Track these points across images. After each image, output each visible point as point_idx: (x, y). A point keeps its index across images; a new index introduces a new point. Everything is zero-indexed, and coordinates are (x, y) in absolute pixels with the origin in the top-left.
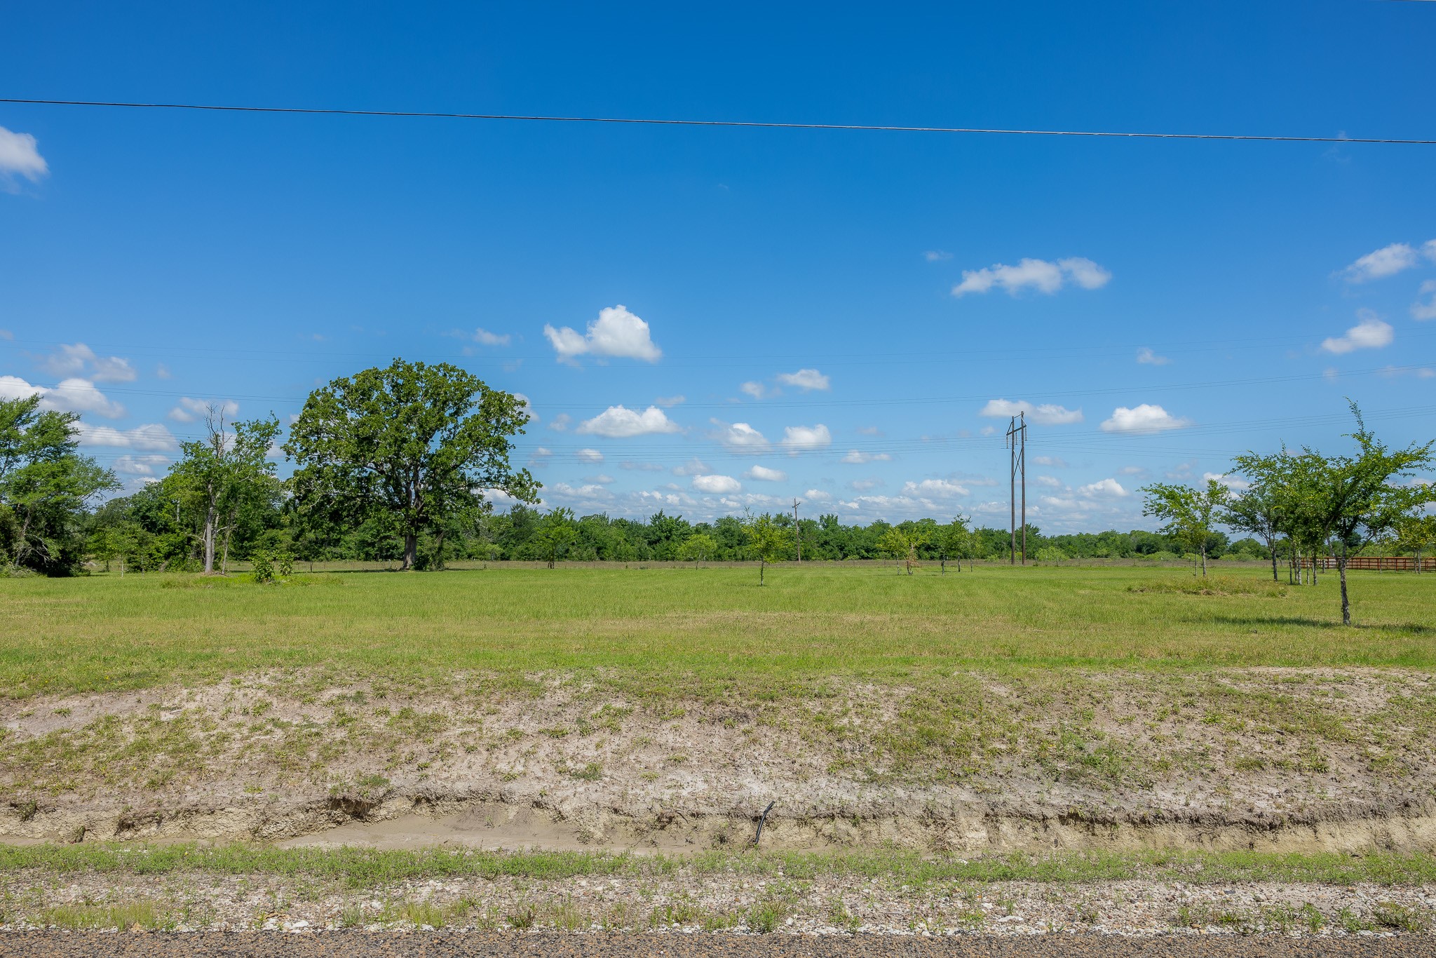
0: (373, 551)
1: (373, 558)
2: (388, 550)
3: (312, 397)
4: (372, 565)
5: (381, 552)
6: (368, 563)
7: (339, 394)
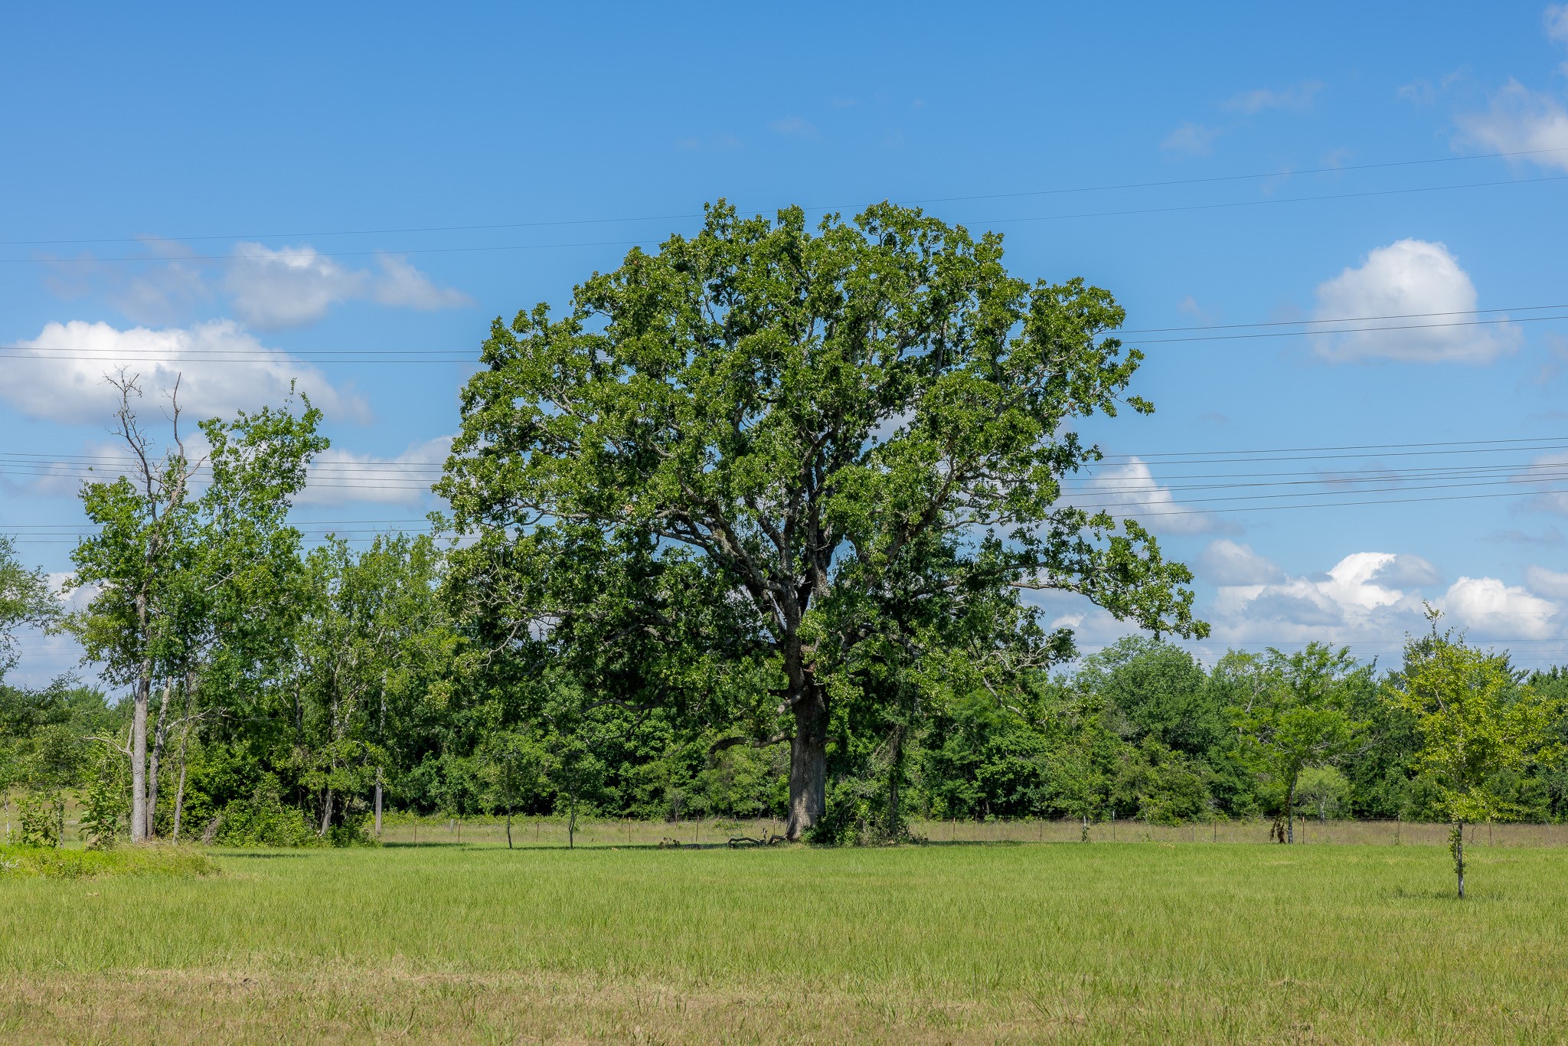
0: (969, 794)
1: (972, 811)
2: (1010, 788)
3: (499, 333)
4: (967, 829)
5: (992, 795)
6: (956, 824)
7: (598, 324)
